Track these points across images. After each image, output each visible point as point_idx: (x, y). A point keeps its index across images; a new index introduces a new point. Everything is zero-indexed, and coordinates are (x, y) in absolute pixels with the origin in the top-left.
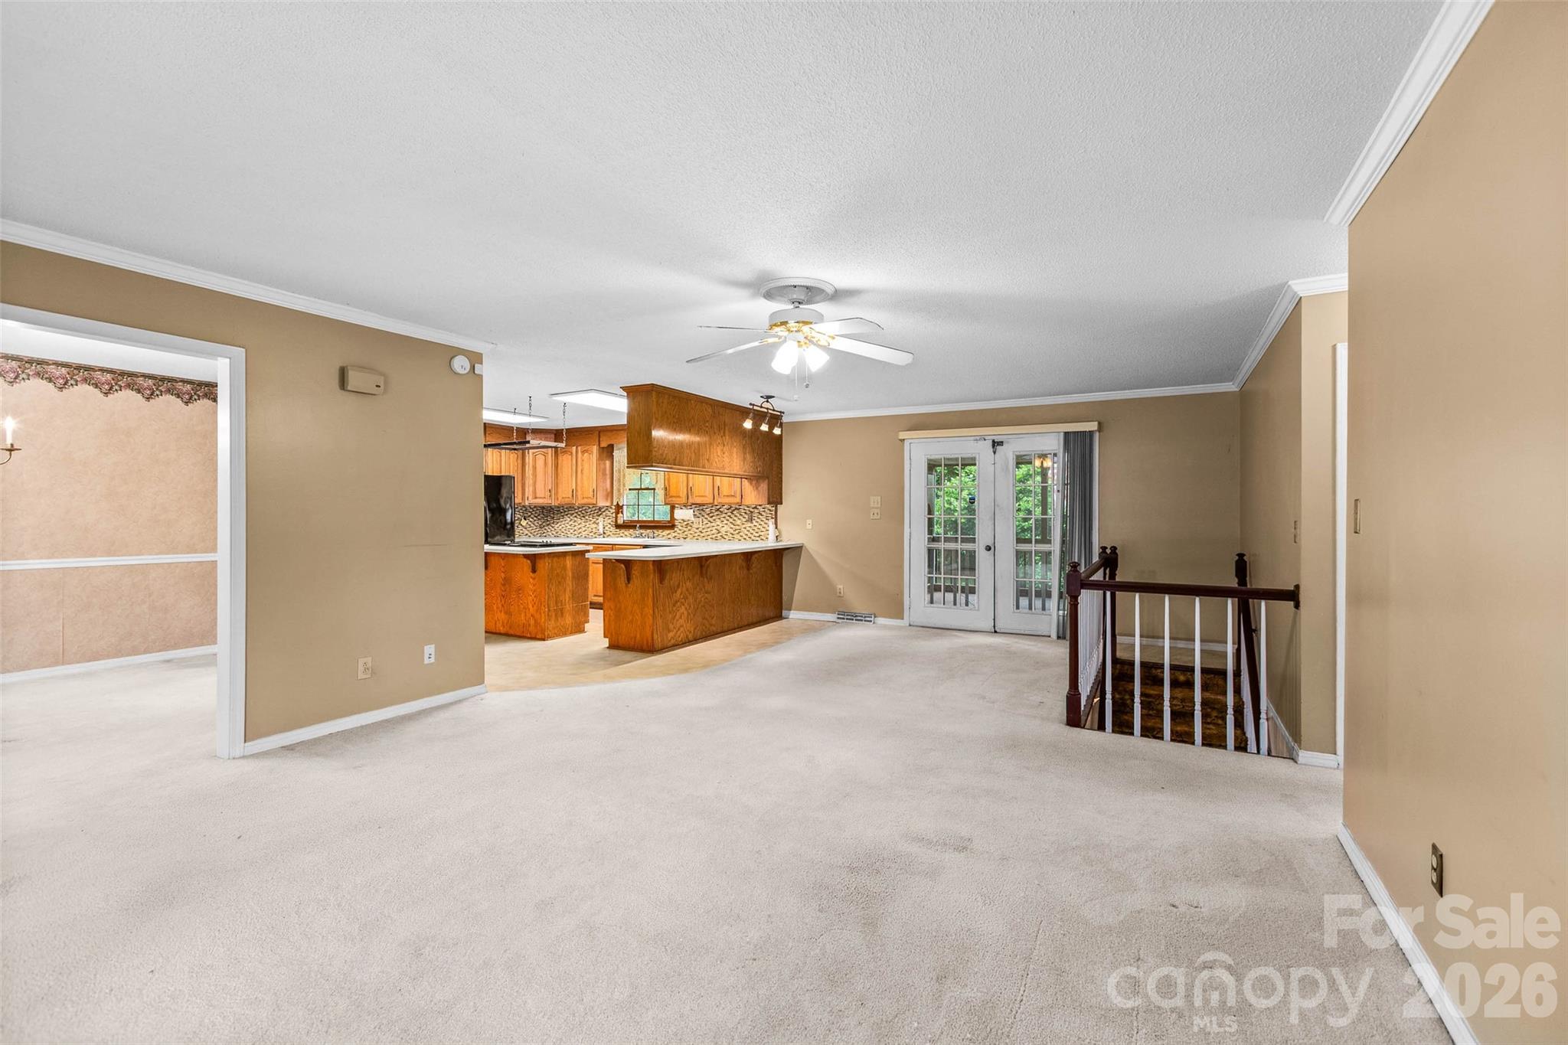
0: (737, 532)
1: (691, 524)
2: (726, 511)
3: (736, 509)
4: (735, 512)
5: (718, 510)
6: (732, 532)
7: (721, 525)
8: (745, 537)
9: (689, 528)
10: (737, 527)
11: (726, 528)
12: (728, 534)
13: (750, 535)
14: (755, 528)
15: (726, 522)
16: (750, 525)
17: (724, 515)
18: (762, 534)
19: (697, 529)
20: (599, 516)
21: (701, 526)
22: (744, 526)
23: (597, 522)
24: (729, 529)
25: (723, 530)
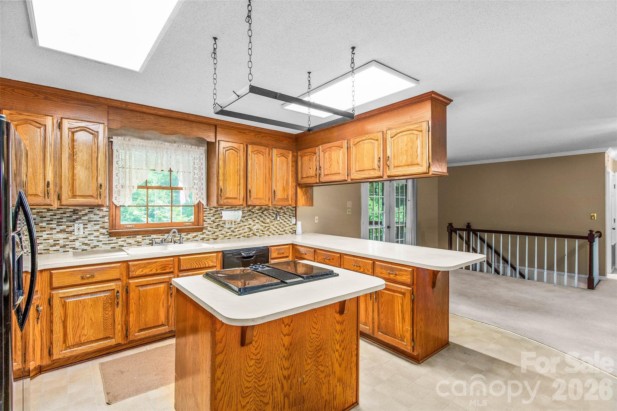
0: (267, 229)
1: (223, 225)
2: (257, 212)
3: (266, 209)
4: (265, 213)
5: (250, 211)
6: (263, 229)
7: (253, 224)
8: (273, 232)
9: (220, 228)
10: (267, 225)
11: (257, 226)
12: (259, 231)
13: (277, 230)
14: (281, 225)
15: (257, 221)
16: (277, 222)
17: (255, 215)
18: (286, 229)
19: (230, 228)
20: (74, 221)
21: (233, 226)
22: (272, 223)
23: (70, 229)
24: (260, 227)
25: (254, 228)
